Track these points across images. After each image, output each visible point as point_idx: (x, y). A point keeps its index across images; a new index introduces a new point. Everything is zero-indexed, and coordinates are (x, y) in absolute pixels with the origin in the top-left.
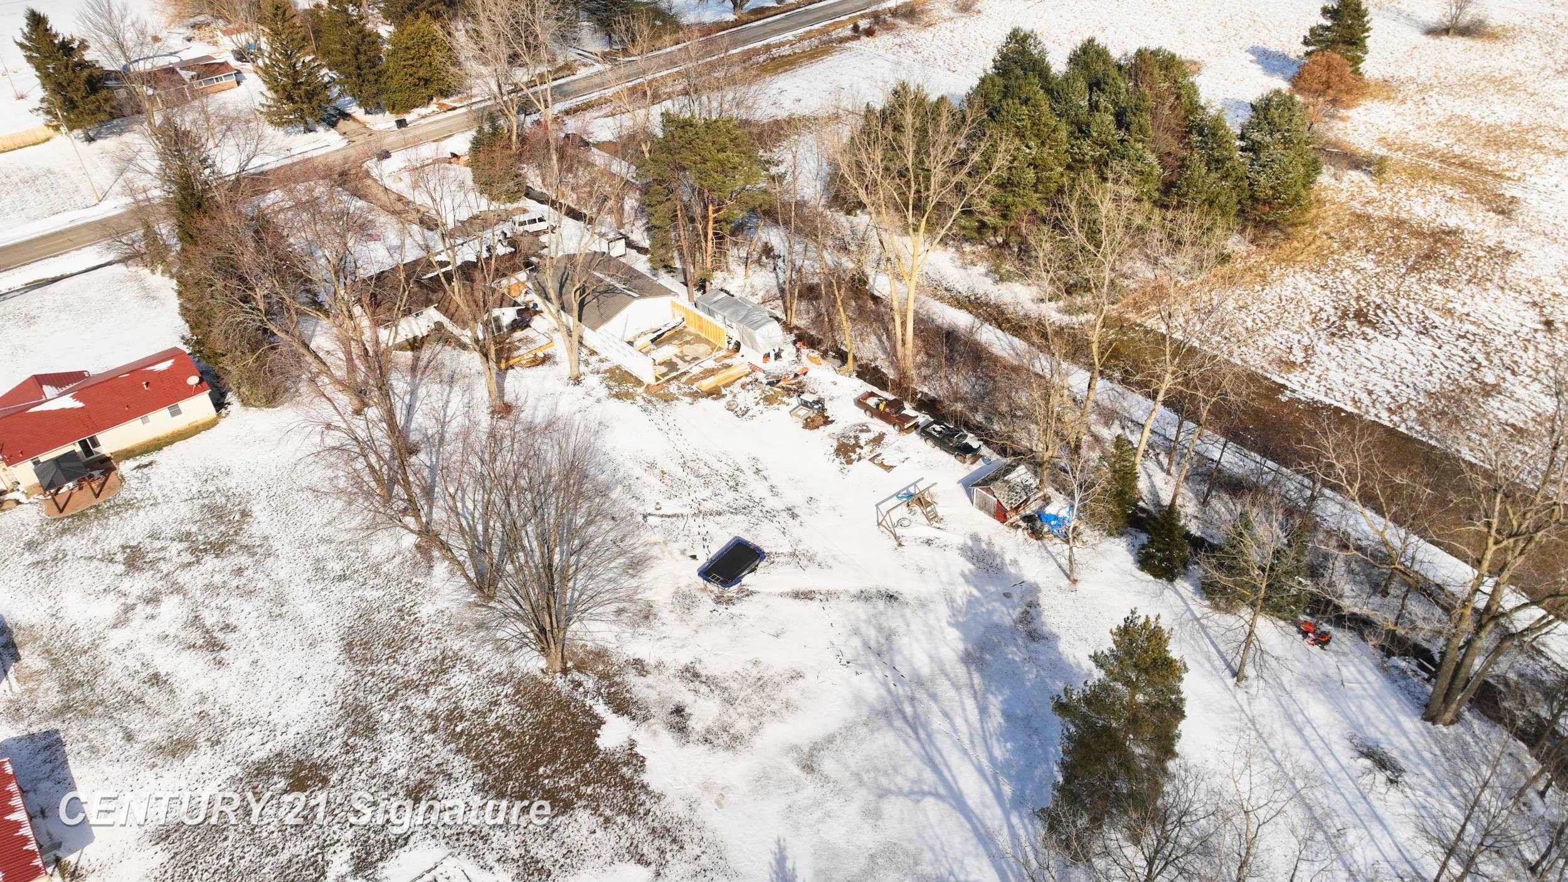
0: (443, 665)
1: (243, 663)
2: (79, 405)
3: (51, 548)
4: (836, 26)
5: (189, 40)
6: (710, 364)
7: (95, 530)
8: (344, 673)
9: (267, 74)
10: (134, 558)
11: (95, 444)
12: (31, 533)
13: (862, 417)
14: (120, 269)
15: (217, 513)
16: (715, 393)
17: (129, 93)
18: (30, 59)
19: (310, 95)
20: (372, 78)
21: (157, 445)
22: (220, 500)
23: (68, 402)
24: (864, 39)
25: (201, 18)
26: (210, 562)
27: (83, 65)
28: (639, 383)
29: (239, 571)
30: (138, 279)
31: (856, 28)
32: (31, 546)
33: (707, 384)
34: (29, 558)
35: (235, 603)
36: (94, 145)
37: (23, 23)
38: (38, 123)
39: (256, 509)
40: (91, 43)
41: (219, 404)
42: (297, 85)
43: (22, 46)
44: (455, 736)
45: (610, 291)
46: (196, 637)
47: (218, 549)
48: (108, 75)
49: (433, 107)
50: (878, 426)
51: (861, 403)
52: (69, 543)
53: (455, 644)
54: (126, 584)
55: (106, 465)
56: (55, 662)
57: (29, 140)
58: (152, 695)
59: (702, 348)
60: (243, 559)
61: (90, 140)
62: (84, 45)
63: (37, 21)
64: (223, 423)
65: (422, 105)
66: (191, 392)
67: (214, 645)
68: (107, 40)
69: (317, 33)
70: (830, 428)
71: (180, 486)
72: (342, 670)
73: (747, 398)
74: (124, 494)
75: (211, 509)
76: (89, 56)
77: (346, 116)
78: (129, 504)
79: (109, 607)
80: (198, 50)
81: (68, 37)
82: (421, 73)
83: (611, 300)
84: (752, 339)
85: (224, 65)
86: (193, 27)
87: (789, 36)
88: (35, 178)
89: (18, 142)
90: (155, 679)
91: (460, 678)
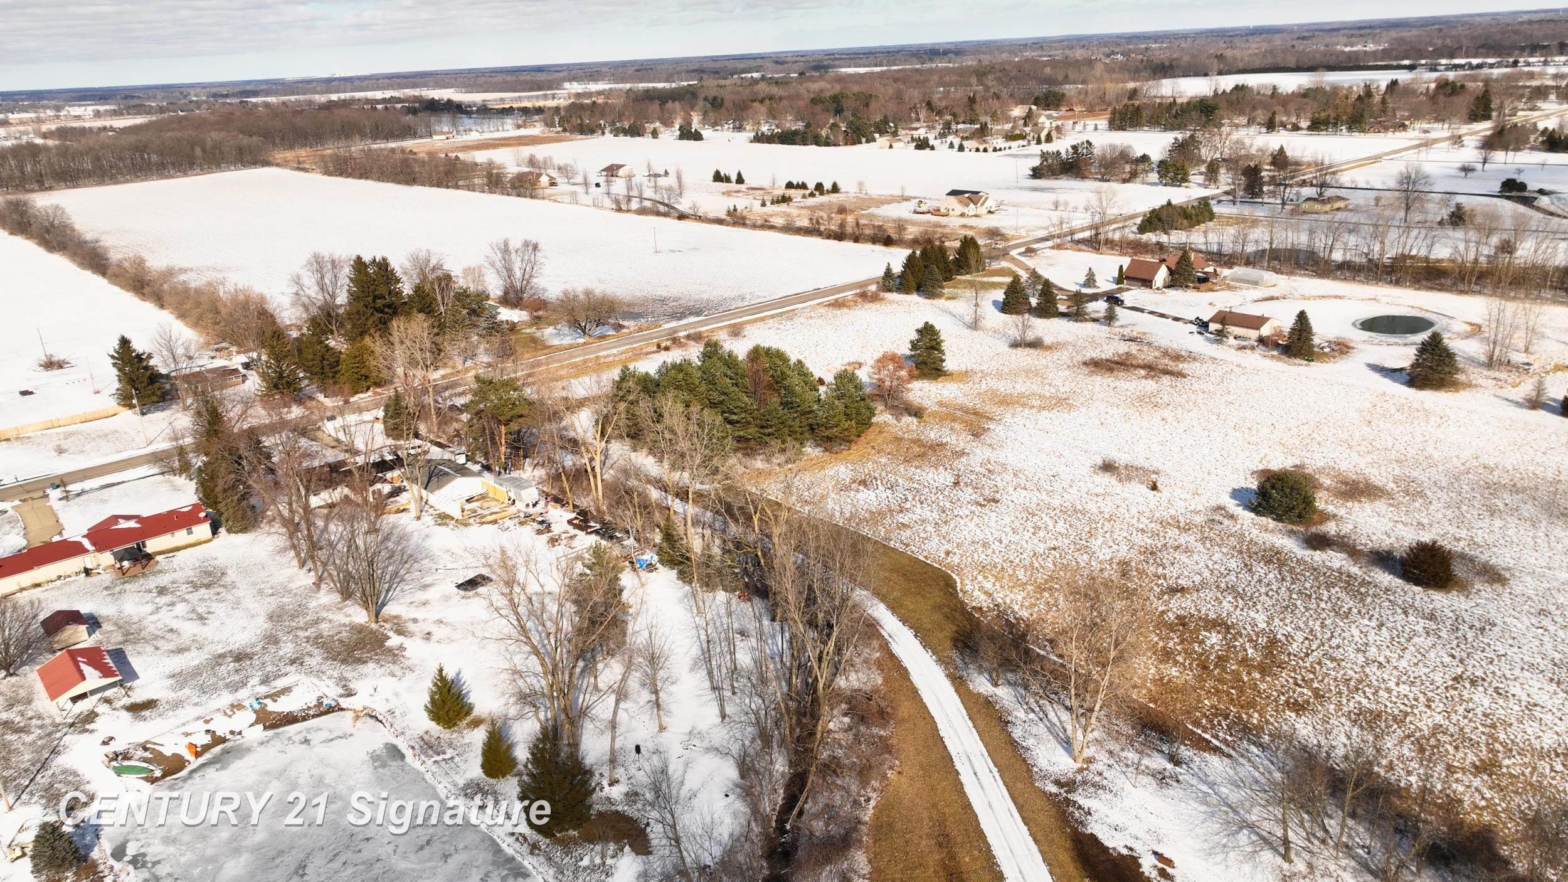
0: (317, 622)
1: (217, 624)
2: (138, 526)
3: (118, 589)
4: (648, 345)
5: (213, 358)
6: (496, 510)
7: (142, 581)
8: (268, 625)
9: (264, 376)
10: (162, 591)
11: (144, 546)
12: (107, 584)
13: (570, 528)
14: (161, 477)
15: (209, 574)
16: (495, 522)
17: (172, 385)
18: (114, 365)
19: (289, 384)
20: (331, 375)
21: (178, 549)
22: (210, 569)
23: (132, 524)
24: (663, 352)
25: (224, 345)
26: (203, 591)
27: (146, 368)
28: (453, 518)
29: (218, 594)
30: (169, 481)
31: (659, 346)
32: (107, 588)
33: (490, 518)
34: (105, 593)
35: (214, 605)
36: (145, 417)
37: (116, 344)
38: (112, 404)
39: (229, 572)
40: (154, 355)
41: (215, 531)
42: (281, 377)
43: (113, 357)
44: (317, 643)
45: (447, 474)
46: (194, 616)
47: (208, 586)
48: (162, 376)
49: (369, 393)
50: (573, 531)
51: (570, 522)
52: (127, 586)
53: (324, 614)
54: (158, 600)
55: (149, 557)
56: (120, 627)
57: (103, 415)
58: (169, 636)
59: (494, 503)
60: (221, 590)
61: (143, 414)
62: (150, 356)
63: (125, 342)
64: (215, 541)
65: (362, 392)
66: (199, 521)
67: (201, 618)
68: (165, 353)
69: (300, 351)
70: (550, 534)
71: (189, 563)
72: (266, 625)
73: (509, 523)
74: (158, 567)
75: (205, 572)
76: (152, 362)
77: (311, 398)
78: (160, 572)
79: (150, 608)
80: (219, 363)
81: (141, 351)
82: (363, 372)
83: (446, 478)
84: (520, 496)
85: (236, 371)
86: (217, 350)
87: (615, 351)
88: (106, 435)
89: (96, 416)
90: (171, 630)
91: (324, 626)
